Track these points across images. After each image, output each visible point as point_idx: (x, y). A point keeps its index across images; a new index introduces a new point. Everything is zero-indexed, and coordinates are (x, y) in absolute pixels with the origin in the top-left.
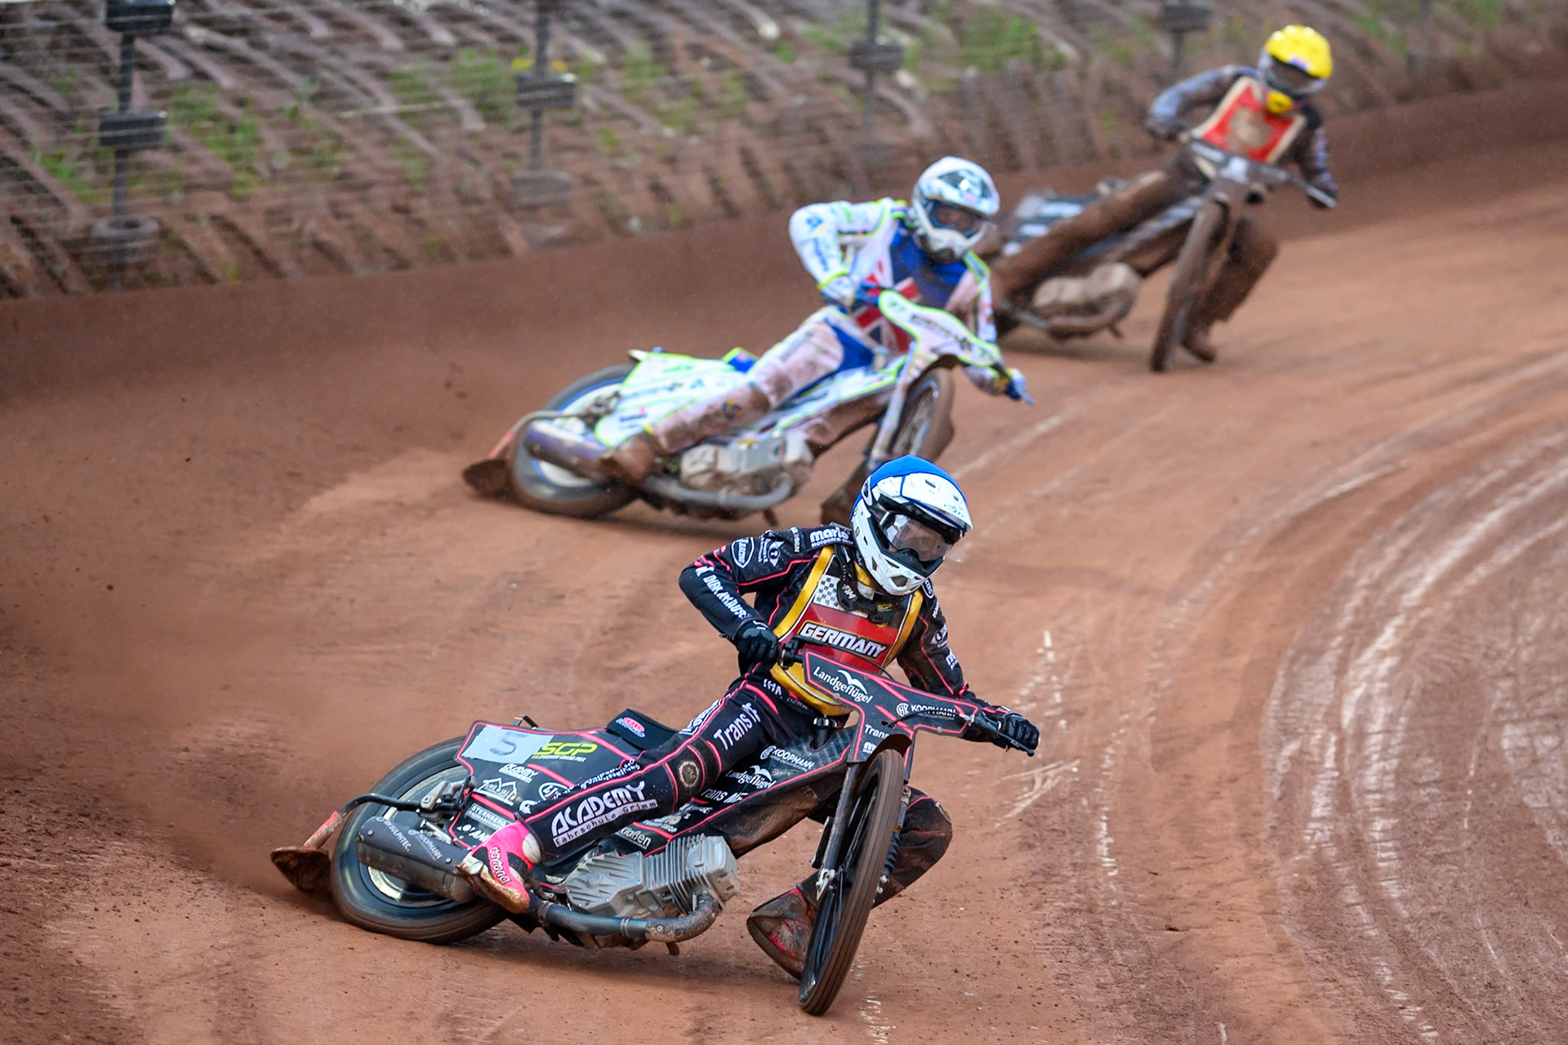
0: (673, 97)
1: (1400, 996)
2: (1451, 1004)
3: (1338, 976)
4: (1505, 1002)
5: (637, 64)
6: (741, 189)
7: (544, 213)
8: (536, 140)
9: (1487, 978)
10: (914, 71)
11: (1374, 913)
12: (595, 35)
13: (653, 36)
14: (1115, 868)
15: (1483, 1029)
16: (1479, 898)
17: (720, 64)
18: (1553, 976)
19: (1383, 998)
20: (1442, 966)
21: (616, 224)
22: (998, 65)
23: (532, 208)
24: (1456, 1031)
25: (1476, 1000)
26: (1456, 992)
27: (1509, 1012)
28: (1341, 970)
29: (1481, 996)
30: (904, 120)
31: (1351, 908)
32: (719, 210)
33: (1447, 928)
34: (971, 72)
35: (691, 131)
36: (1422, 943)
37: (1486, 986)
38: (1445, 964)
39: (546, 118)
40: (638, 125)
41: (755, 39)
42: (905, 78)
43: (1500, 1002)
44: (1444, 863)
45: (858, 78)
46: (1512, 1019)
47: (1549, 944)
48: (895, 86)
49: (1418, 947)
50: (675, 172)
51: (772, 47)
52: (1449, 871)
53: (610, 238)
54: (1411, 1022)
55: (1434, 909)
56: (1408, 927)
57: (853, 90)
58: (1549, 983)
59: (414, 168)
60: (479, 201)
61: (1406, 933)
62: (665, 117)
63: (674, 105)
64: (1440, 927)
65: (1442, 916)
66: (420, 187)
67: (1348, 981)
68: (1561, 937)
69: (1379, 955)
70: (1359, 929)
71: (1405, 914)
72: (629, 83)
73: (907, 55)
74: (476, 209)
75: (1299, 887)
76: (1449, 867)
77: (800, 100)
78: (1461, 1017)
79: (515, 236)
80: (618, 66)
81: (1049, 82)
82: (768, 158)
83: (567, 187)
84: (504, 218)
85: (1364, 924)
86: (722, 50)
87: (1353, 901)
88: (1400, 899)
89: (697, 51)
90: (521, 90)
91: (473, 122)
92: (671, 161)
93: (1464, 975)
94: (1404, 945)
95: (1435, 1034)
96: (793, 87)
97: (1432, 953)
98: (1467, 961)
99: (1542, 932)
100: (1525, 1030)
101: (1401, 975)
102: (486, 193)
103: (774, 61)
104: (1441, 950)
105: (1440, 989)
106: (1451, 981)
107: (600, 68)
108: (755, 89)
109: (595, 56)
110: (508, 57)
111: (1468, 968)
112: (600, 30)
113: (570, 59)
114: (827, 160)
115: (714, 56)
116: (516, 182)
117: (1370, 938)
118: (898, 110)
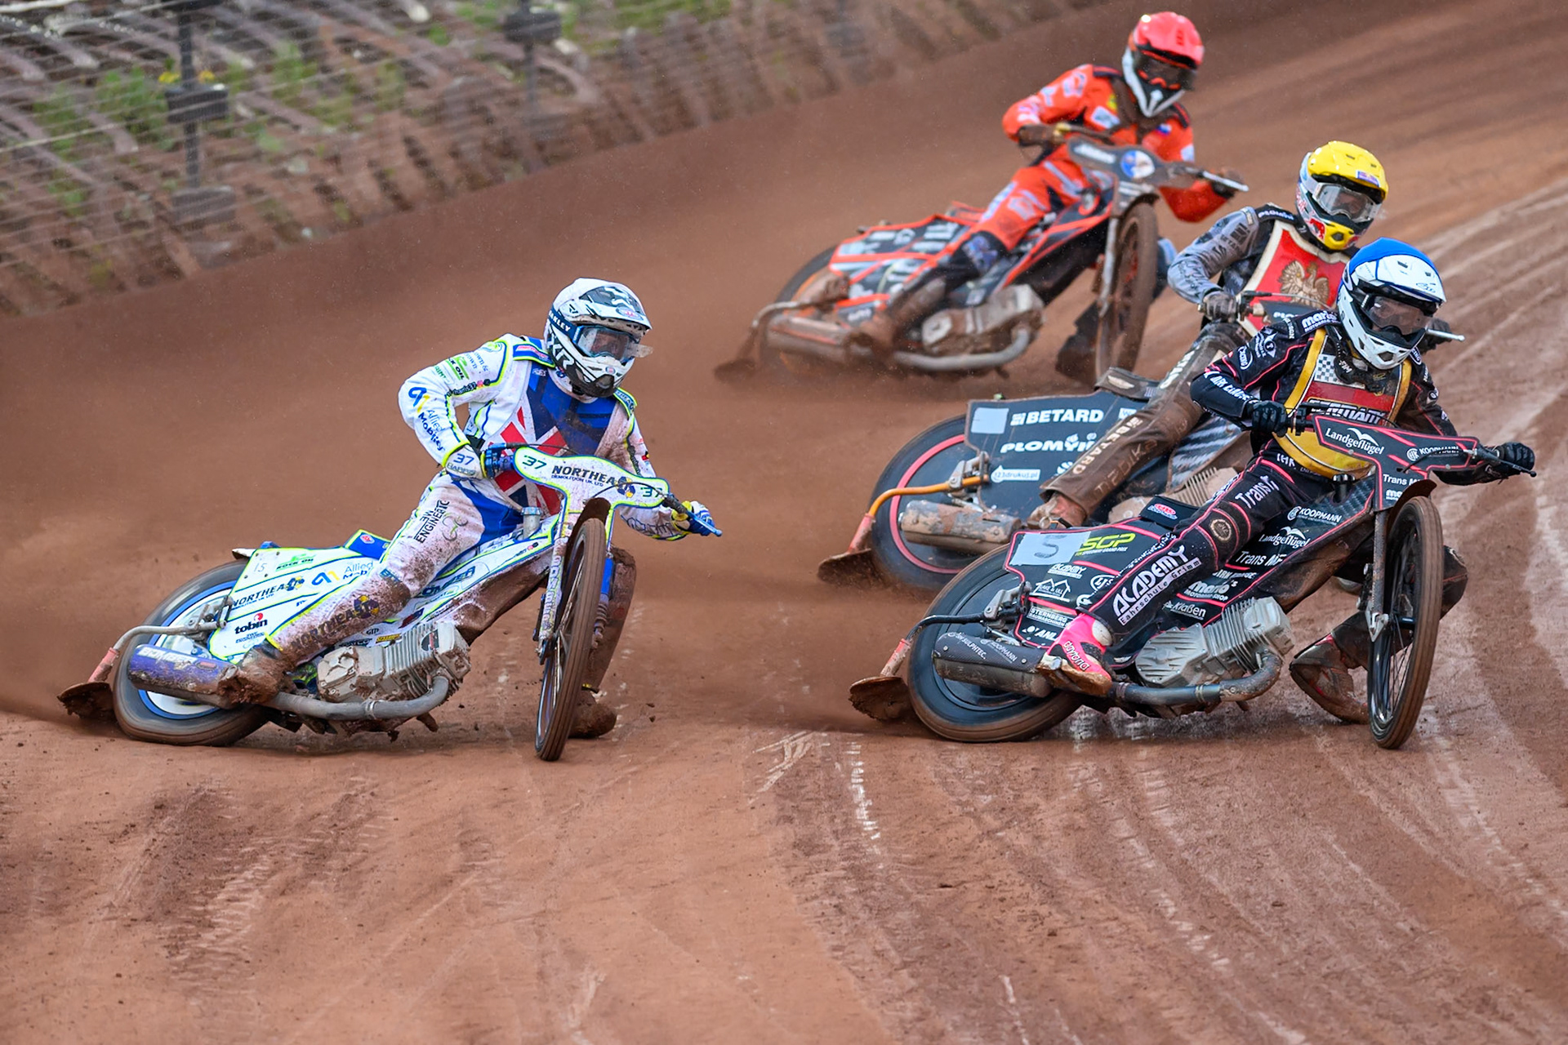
0: (330, 94)
1: (1186, 926)
2: (1238, 928)
3: (1120, 913)
4: (1294, 920)
5: (287, 65)
6: (410, 179)
7: (209, 229)
8: (193, 156)
9: (1273, 898)
10: (573, 38)
11: (1149, 844)
12: (239, 39)
13: (300, 33)
14: (877, 830)
15: (1274, 950)
16: (1255, 816)
17: (373, 54)
18: (1340, 887)
19: (1170, 931)
20: (1225, 890)
21: (286, 230)
22: (660, 22)
23: (198, 225)
24: (1247, 955)
25: (1264, 921)
26: (1242, 915)
27: (1299, 930)
28: (1121, 907)
29: (1269, 916)
30: (570, 89)
31: (1125, 843)
32: (390, 204)
33: (1225, 851)
34: (631, 31)
35: (354, 127)
36: (1202, 869)
37: (1274, 905)
38: (1228, 888)
39: (200, 132)
40: (297, 127)
41: (405, 23)
42: (564, 46)
43: (1288, 920)
44: (1214, 784)
45: (516, 52)
46: (1304, 936)
47: (1333, 857)
48: (556, 55)
49: (1198, 874)
50: (340, 172)
51: (424, 30)
52: (1220, 792)
53: (282, 246)
54: (1202, 951)
55: (1210, 833)
56: (1185, 855)
57: (512, 65)
58: (1336, 895)
59: (72, 199)
60: (143, 224)
61: (1184, 862)
62: (324, 115)
63: (330, 103)
64: (1218, 851)
65: (1219, 839)
66: (79, 218)
67: (1130, 918)
68: (1343, 846)
69: (1157, 886)
70: (1135, 863)
71: (1180, 842)
72: (283, 86)
73: (564, 22)
74: (139, 233)
75: (1068, 827)
76: (1219, 788)
77: (458, 81)
78: (1250, 939)
79: (183, 256)
80: (269, 69)
81: (713, 31)
82: (433, 144)
83: (232, 199)
84: (168, 238)
85: (1139, 858)
86: (371, 39)
87: (1126, 835)
88: (1174, 827)
89: (347, 44)
90: (171, 106)
91: (126, 145)
92: (335, 159)
93: (1248, 897)
94: (1184, 874)
95: (1225, 961)
96: (450, 68)
97: (1213, 878)
98: (1251, 882)
99: (1324, 844)
100: (1317, 946)
101: (1185, 906)
102: (149, 216)
103: (428, 45)
104: (1223, 875)
105: (1226, 914)
106: (1236, 905)
107: (250, 73)
108: (413, 77)
109: (245, 62)
110: (156, 73)
111: (1252, 890)
112: (244, 34)
113: (218, 67)
114: (495, 140)
115: (366, 47)
116: (179, 201)
117: (1147, 871)
118: (563, 79)
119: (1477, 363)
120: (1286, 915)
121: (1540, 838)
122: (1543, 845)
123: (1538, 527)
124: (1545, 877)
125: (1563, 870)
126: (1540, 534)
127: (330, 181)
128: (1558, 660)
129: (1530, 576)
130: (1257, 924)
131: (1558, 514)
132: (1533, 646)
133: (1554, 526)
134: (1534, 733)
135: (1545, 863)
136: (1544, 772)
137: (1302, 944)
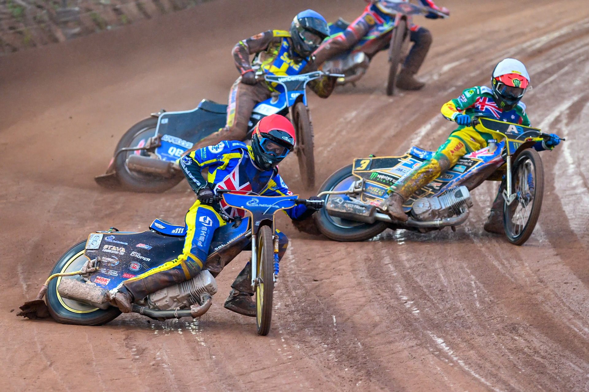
119: (550, 85)
120: (444, 295)
121: (545, 267)
122: (545, 270)
123: (563, 148)
124: (544, 282)
125: (551, 279)
126: (563, 151)
127: (118, 6)
128: (562, 200)
129: (557, 167)
130: (432, 297)
131: (571, 144)
132: (554, 194)
133: (568, 148)
134: (548, 227)
135: (545, 277)
136: (550, 242)
137: (448, 306)
